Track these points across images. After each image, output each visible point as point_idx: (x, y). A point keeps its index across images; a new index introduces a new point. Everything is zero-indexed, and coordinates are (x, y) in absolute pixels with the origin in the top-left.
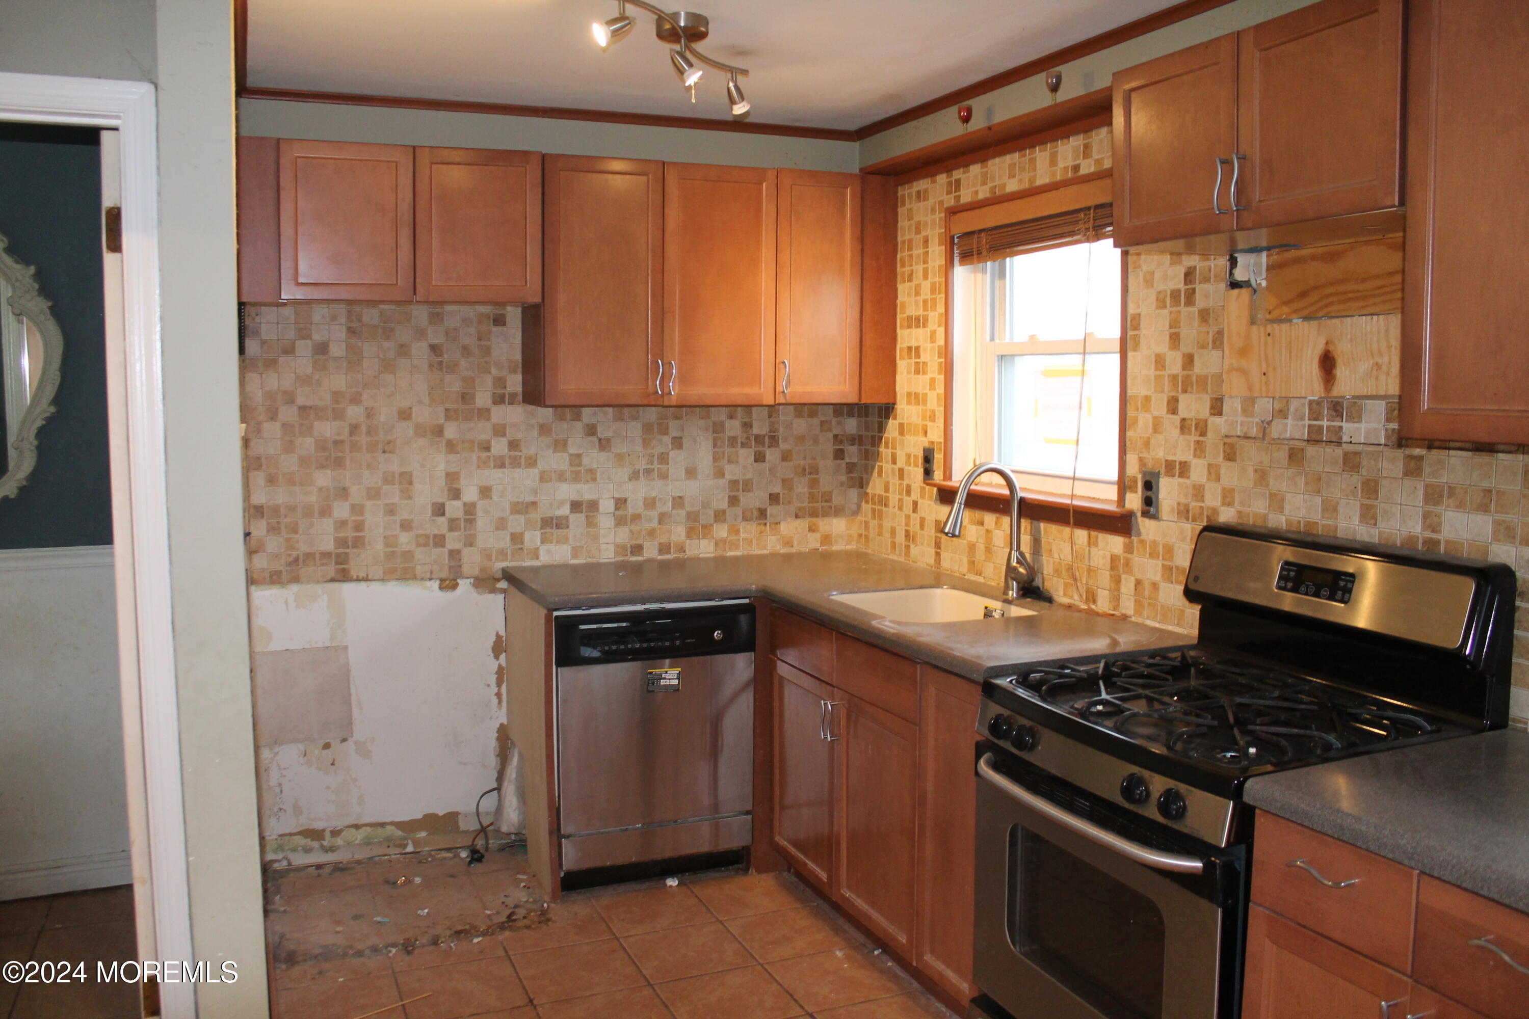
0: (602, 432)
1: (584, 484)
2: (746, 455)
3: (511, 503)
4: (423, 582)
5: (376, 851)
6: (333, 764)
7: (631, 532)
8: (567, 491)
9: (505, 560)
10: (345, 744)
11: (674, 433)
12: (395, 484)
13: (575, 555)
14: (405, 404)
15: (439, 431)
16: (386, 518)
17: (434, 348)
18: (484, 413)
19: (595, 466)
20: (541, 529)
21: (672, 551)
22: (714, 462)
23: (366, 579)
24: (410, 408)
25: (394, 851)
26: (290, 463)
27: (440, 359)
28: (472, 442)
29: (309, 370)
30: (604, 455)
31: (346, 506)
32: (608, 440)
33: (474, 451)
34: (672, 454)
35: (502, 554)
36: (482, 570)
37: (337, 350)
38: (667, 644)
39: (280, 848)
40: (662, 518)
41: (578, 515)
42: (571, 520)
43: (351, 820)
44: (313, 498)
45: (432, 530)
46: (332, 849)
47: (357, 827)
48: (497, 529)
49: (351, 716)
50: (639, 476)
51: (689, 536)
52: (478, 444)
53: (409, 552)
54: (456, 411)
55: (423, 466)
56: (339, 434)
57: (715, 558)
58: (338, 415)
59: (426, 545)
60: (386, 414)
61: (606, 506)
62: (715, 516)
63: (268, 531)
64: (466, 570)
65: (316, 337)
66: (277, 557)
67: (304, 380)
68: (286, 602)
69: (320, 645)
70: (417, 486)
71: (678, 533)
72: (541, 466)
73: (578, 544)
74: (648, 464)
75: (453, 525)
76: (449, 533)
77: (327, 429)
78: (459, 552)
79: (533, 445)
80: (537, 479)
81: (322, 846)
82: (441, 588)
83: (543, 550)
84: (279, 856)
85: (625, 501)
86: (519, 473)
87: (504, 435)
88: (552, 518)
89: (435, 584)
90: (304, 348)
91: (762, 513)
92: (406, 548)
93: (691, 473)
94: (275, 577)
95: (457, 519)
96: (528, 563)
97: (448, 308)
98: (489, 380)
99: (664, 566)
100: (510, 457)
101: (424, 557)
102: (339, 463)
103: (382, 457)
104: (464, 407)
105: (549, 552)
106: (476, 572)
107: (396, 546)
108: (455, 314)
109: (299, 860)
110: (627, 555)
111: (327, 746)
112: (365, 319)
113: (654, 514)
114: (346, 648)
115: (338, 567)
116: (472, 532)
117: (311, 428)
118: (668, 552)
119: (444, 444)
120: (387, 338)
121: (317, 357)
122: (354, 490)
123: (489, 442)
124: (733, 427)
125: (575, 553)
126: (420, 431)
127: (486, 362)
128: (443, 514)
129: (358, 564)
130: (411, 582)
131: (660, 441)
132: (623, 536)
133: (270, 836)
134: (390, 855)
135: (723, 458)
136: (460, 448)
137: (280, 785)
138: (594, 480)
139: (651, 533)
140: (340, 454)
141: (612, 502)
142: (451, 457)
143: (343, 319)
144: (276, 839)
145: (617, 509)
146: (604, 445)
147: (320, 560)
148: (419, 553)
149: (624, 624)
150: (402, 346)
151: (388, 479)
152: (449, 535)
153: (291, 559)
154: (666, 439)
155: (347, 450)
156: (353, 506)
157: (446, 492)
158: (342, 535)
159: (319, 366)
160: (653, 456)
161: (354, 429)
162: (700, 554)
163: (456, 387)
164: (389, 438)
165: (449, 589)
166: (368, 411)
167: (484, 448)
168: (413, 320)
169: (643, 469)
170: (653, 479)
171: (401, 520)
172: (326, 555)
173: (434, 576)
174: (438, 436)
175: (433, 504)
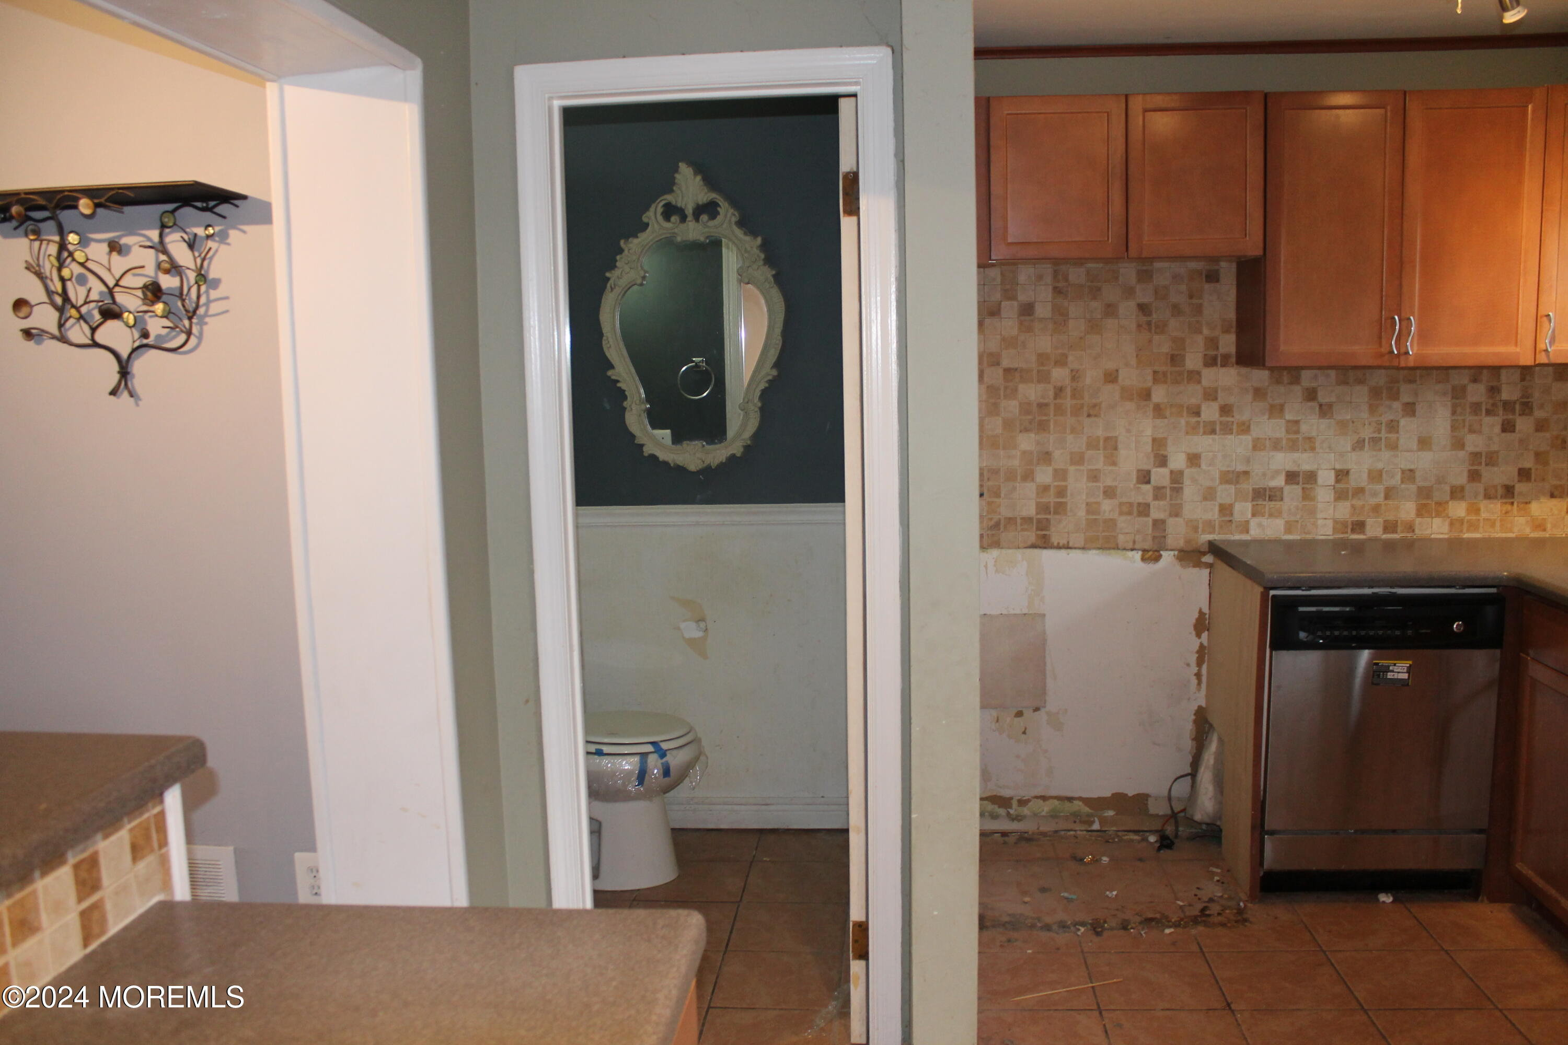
0: (1323, 397)
1: (1302, 453)
2: (1491, 424)
3: (1221, 471)
4: (1124, 552)
5: (1062, 825)
6: (1024, 733)
7: (1353, 506)
8: (1283, 461)
9: (1213, 532)
10: (1037, 713)
11: (1406, 398)
12: (1099, 450)
13: (1288, 530)
14: (1110, 365)
15: (1146, 395)
16: (1090, 484)
17: (1142, 308)
18: (1194, 376)
19: (1314, 434)
20: (1253, 501)
21: (1399, 529)
22: (1452, 431)
23: (1067, 547)
24: (1117, 371)
25: (1078, 827)
26: (994, 426)
27: (1149, 319)
28: (1182, 406)
29: (1015, 332)
30: (1324, 423)
31: (1050, 470)
32: (1330, 406)
33: (1182, 416)
34: (1403, 422)
35: (1210, 526)
36: (1188, 541)
37: (1043, 311)
38: (1398, 633)
40: (1389, 494)
41: (1295, 487)
42: (1285, 492)
43: (1039, 791)
44: (1016, 462)
45: (1136, 498)
46: (1018, 818)
47: (1044, 798)
48: (1205, 499)
49: (1045, 686)
50: (1364, 446)
51: (1419, 514)
52: (1187, 408)
53: (1111, 520)
54: (1165, 374)
55: (1128, 431)
56: (1043, 397)
57: (1450, 541)
58: (1044, 377)
59: (1129, 513)
60: (1091, 376)
61: (1326, 477)
62: (1452, 493)
64: (1170, 541)
65: (1022, 297)
67: (1009, 342)
68: (986, 567)
69: (1018, 612)
70: (1123, 452)
71: (1407, 510)
72: (1256, 432)
73: (1293, 518)
74: (1374, 432)
76: (1154, 502)
77: (1031, 392)
78: (1163, 522)
79: (1246, 411)
80: (1250, 446)
81: (1008, 814)
82: (1143, 559)
83: (1253, 523)
85: (1347, 473)
86: (1230, 439)
88: (1265, 489)
89: (1138, 555)
90: (1009, 309)
91: (1509, 491)
92: (1107, 516)
93: (1424, 443)
95: (1164, 487)
96: (1237, 537)
97: (1157, 265)
98: (1200, 340)
99: (1389, 546)
100: (1221, 423)
101: (1127, 526)
102: (1043, 427)
103: (1087, 421)
104: (1174, 369)
105: (1260, 525)
106: (1181, 544)
107: (1099, 514)
108: (1165, 271)
110: (1347, 533)
111: (1019, 714)
112: (1072, 278)
113: (1380, 488)
114: (1043, 616)
115: (1039, 532)
116: (1179, 502)
117: (1015, 390)
118: (1394, 531)
119: (1151, 406)
120: (1094, 298)
121: (1022, 318)
122: (1057, 454)
123: (1199, 407)
124: (1477, 392)
125: (1289, 528)
126: (1127, 394)
127: (1198, 322)
128: (1148, 482)
129: (1059, 530)
130: (1112, 551)
131: (1390, 407)
132: (1344, 511)
134: (1075, 831)
135: (1464, 426)
136: (1168, 413)
138: (1313, 449)
139: (1376, 509)
140: (1044, 418)
141: (1332, 474)
142: (1158, 421)
143: (1049, 279)
145: (1338, 481)
146: (1325, 410)
147: (1021, 525)
148: (1123, 523)
149: (1348, 609)
150: (1109, 306)
151: (1092, 444)
152: (1154, 504)
153: (992, 523)
154: (1397, 405)
155: (1052, 413)
156: (1055, 471)
157: (1152, 459)
158: (1044, 500)
159: (1025, 328)
160: (1381, 424)
161: (1059, 391)
162: (1431, 534)
163: (1166, 348)
164: (1094, 401)
165: (1151, 560)
166: (1074, 373)
167: (1193, 413)
168: (1121, 278)
169: (1369, 438)
170: (1380, 450)
171: (1105, 487)
172: (1027, 520)
173: (1137, 546)
174: (1146, 400)
175: (1138, 471)
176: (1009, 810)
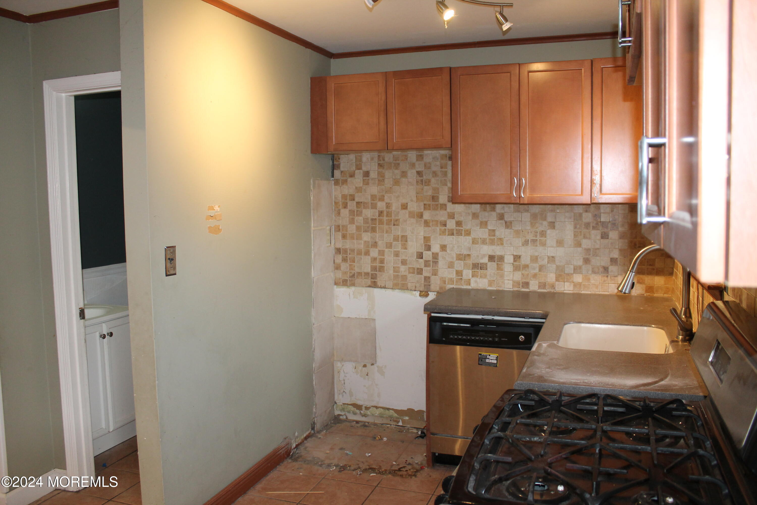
0: (507, 218)
1: (496, 246)
2: (596, 234)
3: (457, 254)
4: (412, 291)
5: (385, 421)
6: (367, 375)
7: (523, 274)
8: (487, 250)
9: (453, 284)
10: (373, 366)
11: (550, 219)
12: (399, 241)
13: (490, 285)
14: (404, 201)
15: (421, 216)
16: (395, 258)
17: (419, 173)
18: (444, 207)
19: (503, 237)
20: (472, 269)
21: (547, 287)
22: (574, 237)
23: (385, 288)
24: (407, 203)
25: (392, 423)
26: (352, 229)
27: (421, 178)
28: (437, 221)
29: (361, 185)
30: (508, 231)
31: (376, 250)
32: (511, 222)
33: (438, 226)
34: (549, 232)
35: (451, 280)
36: (441, 288)
37: (373, 175)
38: (490, 339)
39: (343, 410)
40: (541, 268)
41: (493, 263)
42: (488, 266)
43: (374, 404)
44: (362, 246)
45: (416, 266)
46: (365, 415)
47: (377, 407)
48: (449, 267)
49: (376, 354)
50: (528, 244)
51: (557, 280)
52: (440, 222)
53: (405, 275)
54: (429, 205)
55: (412, 233)
56: (373, 216)
57: (573, 294)
58: (374, 206)
59: (413, 273)
60: (395, 206)
61: (509, 259)
62: (574, 269)
63: (342, 260)
64: (432, 287)
65: (364, 169)
66: (345, 273)
67: (359, 190)
68: (349, 295)
69: (363, 317)
70: (409, 243)
71: (551, 277)
72: (473, 235)
73: (492, 279)
74: (534, 237)
75: (427, 264)
77: (369, 213)
78: (429, 278)
79: (469, 223)
80: (471, 242)
81: (361, 413)
82: (420, 296)
83: (473, 280)
84: (343, 413)
85: (520, 257)
86: (462, 239)
87: (454, 218)
88: (478, 264)
89: (418, 293)
90: (359, 174)
91: (606, 269)
92: (403, 273)
93: (560, 243)
94: (344, 283)
95: (429, 261)
96: (465, 287)
97: (426, 152)
98: (446, 189)
99: (542, 296)
100: (456, 230)
101: (413, 279)
102: (373, 230)
103: (393, 227)
104: (434, 203)
105: (476, 282)
106: (438, 289)
107: (399, 272)
108: (429, 154)
109: (351, 417)
110: (520, 288)
111: (365, 366)
112: (386, 159)
113: (536, 265)
114: (374, 320)
115: (372, 280)
116: (436, 268)
117: (361, 212)
118: (544, 288)
119: (423, 221)
120: (397, 169)
121: (365, 178)
122: (380, 243)
123: (446, 222)
124: (588, 217)
125: (490, 283)
126: (412, 215)
127: (445, 180)
128: (422, 258)
129: (381, 279)
130: (406, 291)
131: (542, 224)
132: (518, 276)
133: (339, 403)
134: (391, 425)
135: (581, 235)
136: (431, 224)
137: (344, 380)
138: (502, 244)
139: (535, 276)
140: (374, 226)
141: (512, 257)
142: (426, 228)
143: (376, 159)
144: (342, 405)
145: (515, 261)
146: (508, 225)
147: (364, 276)
148: (410, 277)
149: (468, 325)
150: (403, 172)
151: (396, 239)
152: (425, 269)
153: (351, 275)
154: (545, 223)
155: (377, 224)
156: (379, 251)
157: (424, 247)
158: (374, 265)
159: (366, 183)
160: (537, 232)
161: (381, 213)
162: (564, 291)
163: (430, 193)
164: (397, 218)
165: (425, 296)
166: (387, 205)
167: (443, 225)
168: (409, 159)
169: (531, 240)
170: (537, 246)
171: (401, 259)
172: (367, 274)
173: (417, 289)
174: (420, 218)
175: (417, 252)
176: (361, 411)
